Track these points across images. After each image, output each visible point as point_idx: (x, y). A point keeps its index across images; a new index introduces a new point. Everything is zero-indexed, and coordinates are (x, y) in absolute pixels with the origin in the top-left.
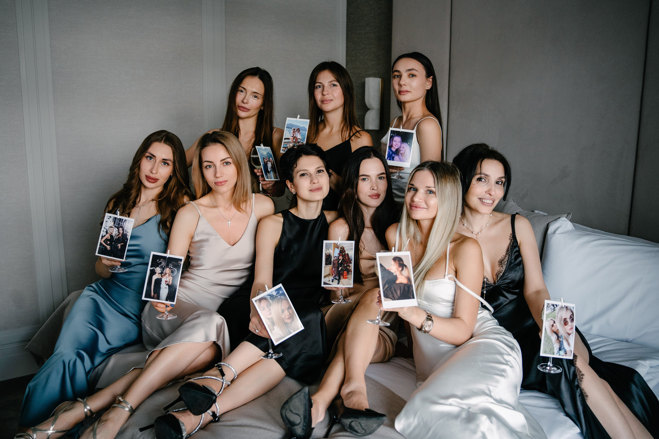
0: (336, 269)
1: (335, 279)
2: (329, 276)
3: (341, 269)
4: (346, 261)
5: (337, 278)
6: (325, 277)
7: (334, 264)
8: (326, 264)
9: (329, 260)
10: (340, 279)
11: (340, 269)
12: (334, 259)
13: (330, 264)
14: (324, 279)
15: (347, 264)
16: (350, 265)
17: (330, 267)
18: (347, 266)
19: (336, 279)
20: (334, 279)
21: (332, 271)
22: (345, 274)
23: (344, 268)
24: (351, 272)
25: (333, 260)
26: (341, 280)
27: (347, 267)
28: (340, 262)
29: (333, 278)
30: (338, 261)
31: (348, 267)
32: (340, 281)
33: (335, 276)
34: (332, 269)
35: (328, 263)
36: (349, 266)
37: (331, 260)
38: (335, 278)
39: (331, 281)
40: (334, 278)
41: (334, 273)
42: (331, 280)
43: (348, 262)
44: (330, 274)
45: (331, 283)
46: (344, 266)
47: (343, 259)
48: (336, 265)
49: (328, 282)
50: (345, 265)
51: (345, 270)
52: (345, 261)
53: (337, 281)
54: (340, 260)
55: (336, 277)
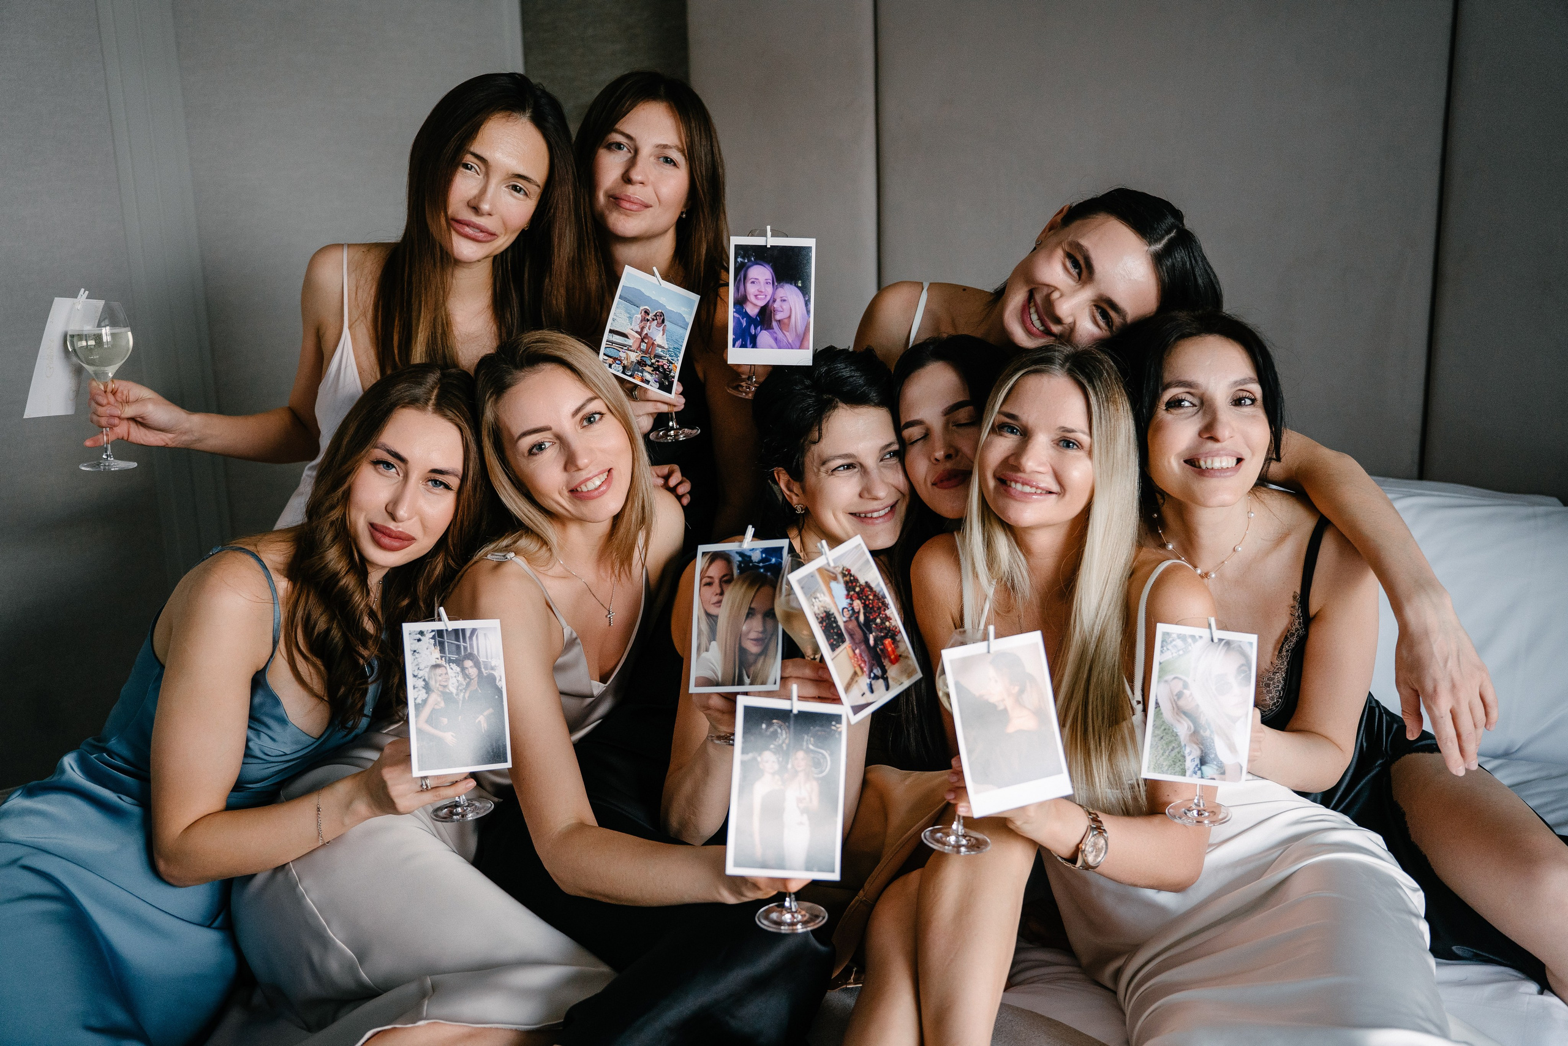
0: (863, 647)
1: (873, 679)
2: (857, 678)
3: (875, 640)
4: (873, 607)
5: (877, 671)
6: (847, 689)
7: (851, 635)
8: (833, 647)
9: (833, 628)
10: (884, 671)
11: (872, 642)
12: (845, 619)
13: (843, 641)
14: (847, 697)
15: (879, 615)
16: (888, 612)
17: (846, 647)
18: (883, 623)
19: (876, 677)
20: (873, 682)
21: (857, 658)
22: (890, 649)
23: (881, 632)
24: (900, 632)
25: (844, 622)
26: (888, 671)
27: (885, 623)
28: (862, 618)
29: (868, 681)
30: (857, 619)
31: (887, 624)
32: (887, 678)
33: (871, 671)
34: (854, 651)
35: (835, 640)
36: (888, 619)
37: (838, 626)
38: (872, 675)
39: (868, 693)
40: (870, 677)
41: (865, 662)
42: (866, 689)
43: (879, 608)
44: (855, 673)
45: (869, 697)
46: (876, 624)
47: (865, 606)
48: (859, 635)
49: (862, 701)
50: (878, 621)
51: (885, 637)
52: (871, 608)
53: (881, 681)
54: (858, 613)
55: (875, 671)
